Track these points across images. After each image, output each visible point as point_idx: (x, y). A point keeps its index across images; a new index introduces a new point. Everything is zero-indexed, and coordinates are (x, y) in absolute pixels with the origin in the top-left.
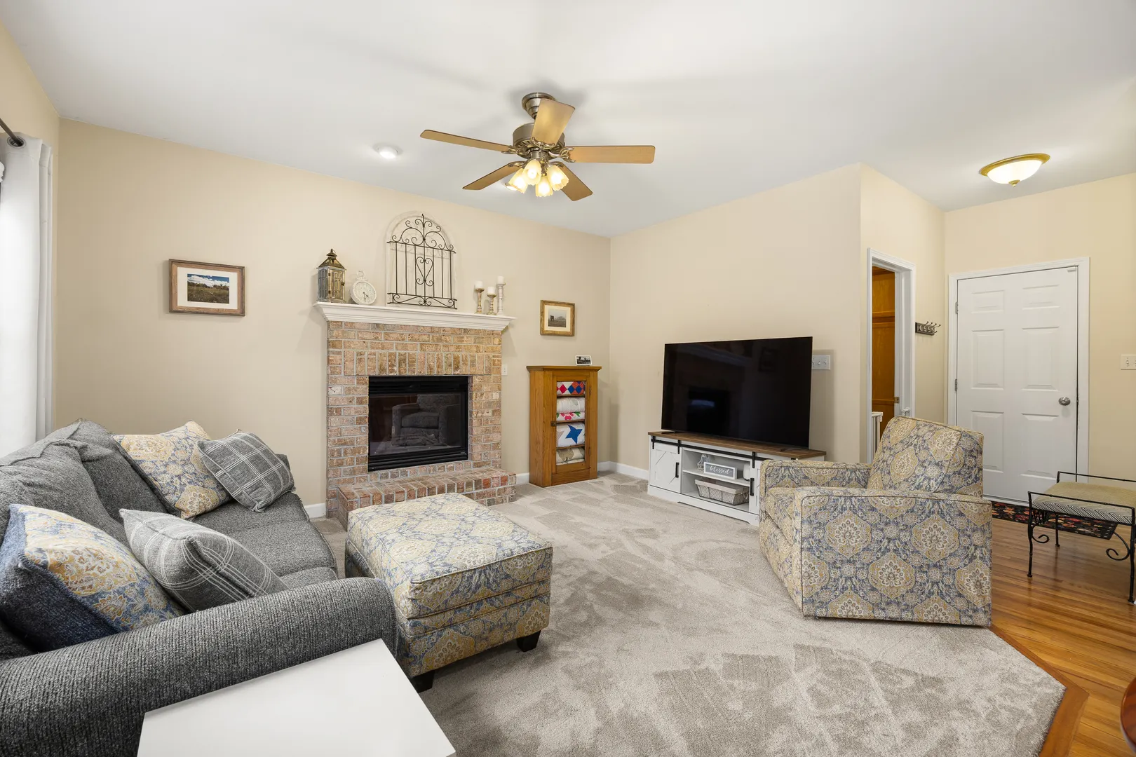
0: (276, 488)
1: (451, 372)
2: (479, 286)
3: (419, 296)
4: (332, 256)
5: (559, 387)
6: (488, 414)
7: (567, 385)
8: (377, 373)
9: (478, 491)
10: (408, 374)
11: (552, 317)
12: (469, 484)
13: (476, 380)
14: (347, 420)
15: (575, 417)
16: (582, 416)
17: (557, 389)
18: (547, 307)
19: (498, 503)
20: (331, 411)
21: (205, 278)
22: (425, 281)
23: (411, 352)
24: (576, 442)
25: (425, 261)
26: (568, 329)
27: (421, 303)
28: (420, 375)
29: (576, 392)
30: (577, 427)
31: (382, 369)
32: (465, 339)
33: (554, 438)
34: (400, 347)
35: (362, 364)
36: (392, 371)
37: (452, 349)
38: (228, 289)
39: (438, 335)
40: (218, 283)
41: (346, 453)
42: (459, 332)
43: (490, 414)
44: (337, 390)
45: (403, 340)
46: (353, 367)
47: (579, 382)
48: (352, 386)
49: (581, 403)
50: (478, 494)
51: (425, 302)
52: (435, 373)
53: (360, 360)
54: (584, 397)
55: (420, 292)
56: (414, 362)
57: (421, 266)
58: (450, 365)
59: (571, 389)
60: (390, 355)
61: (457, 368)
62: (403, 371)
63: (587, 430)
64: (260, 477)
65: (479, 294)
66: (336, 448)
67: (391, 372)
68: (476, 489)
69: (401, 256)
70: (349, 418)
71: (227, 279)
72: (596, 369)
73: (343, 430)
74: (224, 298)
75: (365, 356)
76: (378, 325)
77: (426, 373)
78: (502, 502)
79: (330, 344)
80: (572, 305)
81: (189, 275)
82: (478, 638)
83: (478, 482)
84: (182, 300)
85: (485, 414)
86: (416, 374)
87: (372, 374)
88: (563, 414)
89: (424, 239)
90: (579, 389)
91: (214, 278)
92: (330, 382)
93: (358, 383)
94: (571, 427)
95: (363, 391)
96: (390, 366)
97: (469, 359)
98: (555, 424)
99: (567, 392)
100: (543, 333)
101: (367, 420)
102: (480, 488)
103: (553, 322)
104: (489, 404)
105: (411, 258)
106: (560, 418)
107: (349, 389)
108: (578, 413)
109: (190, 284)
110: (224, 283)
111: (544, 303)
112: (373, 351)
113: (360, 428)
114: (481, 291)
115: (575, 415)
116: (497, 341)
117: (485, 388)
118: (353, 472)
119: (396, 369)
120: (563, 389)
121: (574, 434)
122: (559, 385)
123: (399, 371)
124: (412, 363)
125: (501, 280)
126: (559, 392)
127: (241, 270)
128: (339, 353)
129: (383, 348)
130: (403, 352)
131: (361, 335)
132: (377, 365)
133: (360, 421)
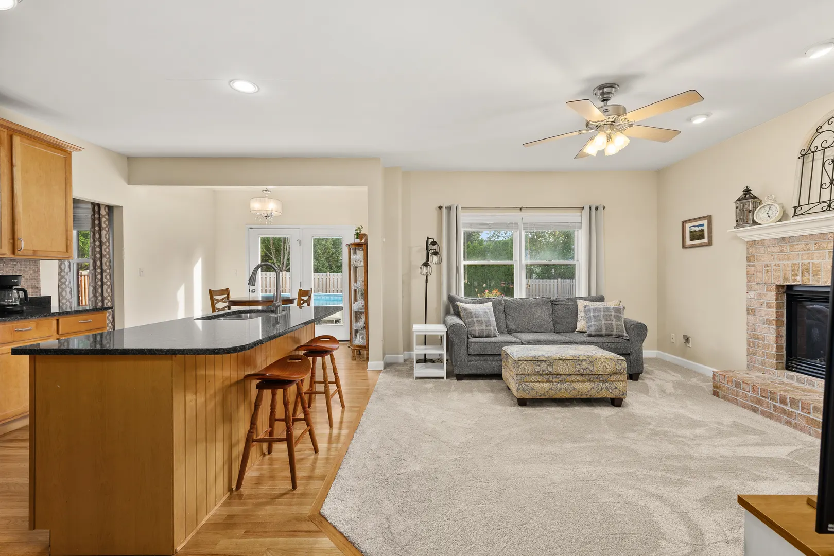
3: (823, 202)
4: (747, 191)
8: (783, 282)
10: (812, 283)
14: (760, 320)
20: (750, 311)
21: (696, 227)
22: (831, 183)
23: (815, 261)
27: (824, 209)
31: (785, 279)
34: (805, 258)
35: (769, 274)
36: (795, 280)
38: (704, 231)
40: (700, 228)
41: (759, 346)
44: (752, 294)
45: (808, 250)
46: (763, 277)
48: (762, 293)
53: (768, 271)
55: (825, 197)
56: (819, 271)
57: (829, 168)
60: (794, 265)
62: (806, 280)
66: (752, 341)
67: (794, 282)
69: (808, 166)
70: (761, 318)
71: (703, 225)
73: (757, 327)
74: (702, 237)
75: (772, 267)
76: (783, 239)
79: (749, 259)
81: (690, 227)
84: (688, 242)
87: (778, 283)
91: (699, 226)
92: (749, 288)
93: (767, 290)
95: (772, 296)
96: (793, 276)
101: (774, 323)
107: (760, 295)
109: (691, 232)
110: (702, 228)
112: (779, 262)
113: (769, 328)
118: (764, 363)
119: (799, 278)
123: (802, 281)
124: (816, 273)
127: (709, 218)
128: (754, 266)
129: (789, 259)
130: (806, 262)
131: (769, 250)
132: (782, 274)
133: (769, 322)
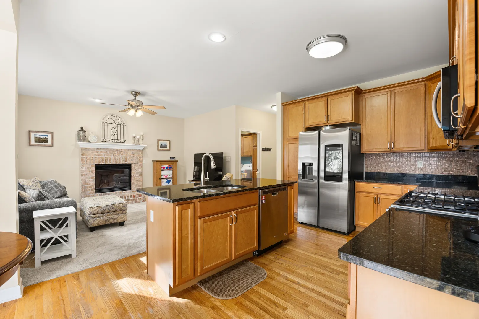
0: (61, 193)
1: (124, 163)
2: (134, 136)
3: (112, 140)
4: (82, 128)
5: (162, 167)
6: (138, 175)
7: (166, 166)
8: (98, 163)
9: (131, 199)
10: (108, 163)
11: (162, 145)
12: (128, 197)
13: (133, 165)
15: (168, 177)
16: (171, 176)
17: (162, 168)
18: (160, 142)
19: (138, 202)
20: (83, 175)
21: (40, 136)
22: (114, 135)
23: (110, 157)
24: (169, 184)
25: (114, 128)
26: (168, 148)
28: (113, 164)
29: (169, 169)
30: (169, 180)
31: (99, 162)
32: (129, 152)
33: (161, 183)
34: (106, 155)
35: (93, 161)
37: (124, 155)
38: (47, 139)
39: (119, 151)
40: (44, 137)
41: (87, 188)
42: (126, 150)
43: (138, 176)
44: (84, 168)
45: (107, 153)
46: (90, 162)
47: (170, 165)
49: (170, 172)
50: (131, 200)
51: (114, 141)
52: (118, 163)
53: (92, 159)
54: (172, 170)
55: (113, 138)
57: (113, 130)
58: (124, 161)
59: (167, 168)
60: (102, 157)
61: (126, 161)
62: (106, 162)
63: (173, 180)
64: (56, 190)
65: (134, 138)
66: (84, 186)
68: (131, 198)
69: (106, 127)
70: (88, 177)
71: (47, 136)
72: (177, 161)
73: (86, 181)
74: (46, 141)
75: (94, 158)
76: (98, 149)
77: (115, 163)
78: (140, 202)
79: (82, 155)
80: (169, 141)
81: (35, 135)
82: (106, 220)
83: (131, 196)
84: (33, 142)
85: (136, 176)
86: (111, 163)
87: (96, 163)
88: (164, 176)
89: (114, 122)
90: (170, 168)
91: (43, 135)
92: (82, 166)
93: (91, 166)
94: (167, 180)
95: (93, 169)
96: (102, 161)
97: (130, 158)
98: (161, 179)
99: (165, 169)
100: (158, 150)
101: (94, 178)
102: (132, 198)
103: (162, 146)
104: (138, 173)
105: (109, 127)
106: (163, 177)
107: (88, 168)
108: (169, 175)
109: (35, 138)
110: (46, 137)
111: (158, 140)
112: (97, 156)
113: (92, 180)
114: (135, 137)
115: (168, 176)
116: (140, 153)
117: (136, 168)
118: (90, 193)
119: (104, 162)
120: (164, 168)
121: (168, 182)
122: (162, 166)
123: (106, 163)
124: (110, 160)
125: (142, 134)
126: (162, 169)
127: (52, 133)
128: (85, 157)
129: (100, 156)
130: (107, 157)
131: (92, 152)
132: (98, 161)
133: (92, 178)
